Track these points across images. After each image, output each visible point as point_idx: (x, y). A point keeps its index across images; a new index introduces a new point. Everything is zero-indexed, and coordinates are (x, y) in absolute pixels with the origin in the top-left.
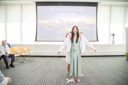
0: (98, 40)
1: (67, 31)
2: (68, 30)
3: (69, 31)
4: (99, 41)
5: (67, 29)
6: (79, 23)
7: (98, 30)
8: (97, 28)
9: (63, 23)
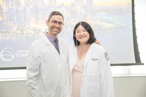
0: (138, 61)
1: (33, 32)
2: (35, 30)
3: (40, 31)
4: (143, 64)
5: (33, 25)
6: (73, 5)
7: (137, 27)
8: (136, 19)
9: (18, 3)
